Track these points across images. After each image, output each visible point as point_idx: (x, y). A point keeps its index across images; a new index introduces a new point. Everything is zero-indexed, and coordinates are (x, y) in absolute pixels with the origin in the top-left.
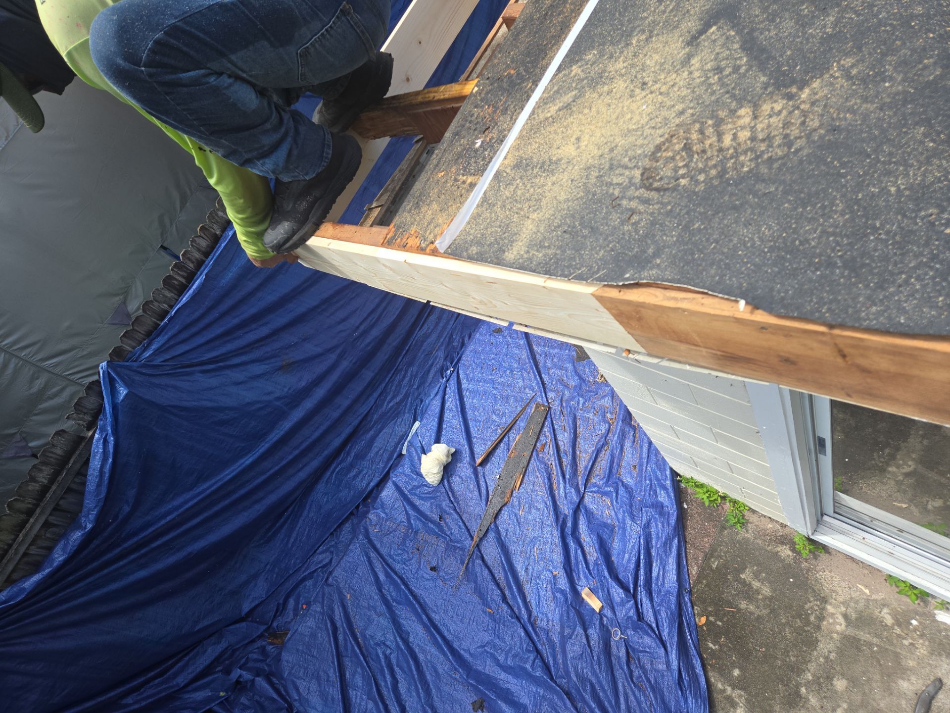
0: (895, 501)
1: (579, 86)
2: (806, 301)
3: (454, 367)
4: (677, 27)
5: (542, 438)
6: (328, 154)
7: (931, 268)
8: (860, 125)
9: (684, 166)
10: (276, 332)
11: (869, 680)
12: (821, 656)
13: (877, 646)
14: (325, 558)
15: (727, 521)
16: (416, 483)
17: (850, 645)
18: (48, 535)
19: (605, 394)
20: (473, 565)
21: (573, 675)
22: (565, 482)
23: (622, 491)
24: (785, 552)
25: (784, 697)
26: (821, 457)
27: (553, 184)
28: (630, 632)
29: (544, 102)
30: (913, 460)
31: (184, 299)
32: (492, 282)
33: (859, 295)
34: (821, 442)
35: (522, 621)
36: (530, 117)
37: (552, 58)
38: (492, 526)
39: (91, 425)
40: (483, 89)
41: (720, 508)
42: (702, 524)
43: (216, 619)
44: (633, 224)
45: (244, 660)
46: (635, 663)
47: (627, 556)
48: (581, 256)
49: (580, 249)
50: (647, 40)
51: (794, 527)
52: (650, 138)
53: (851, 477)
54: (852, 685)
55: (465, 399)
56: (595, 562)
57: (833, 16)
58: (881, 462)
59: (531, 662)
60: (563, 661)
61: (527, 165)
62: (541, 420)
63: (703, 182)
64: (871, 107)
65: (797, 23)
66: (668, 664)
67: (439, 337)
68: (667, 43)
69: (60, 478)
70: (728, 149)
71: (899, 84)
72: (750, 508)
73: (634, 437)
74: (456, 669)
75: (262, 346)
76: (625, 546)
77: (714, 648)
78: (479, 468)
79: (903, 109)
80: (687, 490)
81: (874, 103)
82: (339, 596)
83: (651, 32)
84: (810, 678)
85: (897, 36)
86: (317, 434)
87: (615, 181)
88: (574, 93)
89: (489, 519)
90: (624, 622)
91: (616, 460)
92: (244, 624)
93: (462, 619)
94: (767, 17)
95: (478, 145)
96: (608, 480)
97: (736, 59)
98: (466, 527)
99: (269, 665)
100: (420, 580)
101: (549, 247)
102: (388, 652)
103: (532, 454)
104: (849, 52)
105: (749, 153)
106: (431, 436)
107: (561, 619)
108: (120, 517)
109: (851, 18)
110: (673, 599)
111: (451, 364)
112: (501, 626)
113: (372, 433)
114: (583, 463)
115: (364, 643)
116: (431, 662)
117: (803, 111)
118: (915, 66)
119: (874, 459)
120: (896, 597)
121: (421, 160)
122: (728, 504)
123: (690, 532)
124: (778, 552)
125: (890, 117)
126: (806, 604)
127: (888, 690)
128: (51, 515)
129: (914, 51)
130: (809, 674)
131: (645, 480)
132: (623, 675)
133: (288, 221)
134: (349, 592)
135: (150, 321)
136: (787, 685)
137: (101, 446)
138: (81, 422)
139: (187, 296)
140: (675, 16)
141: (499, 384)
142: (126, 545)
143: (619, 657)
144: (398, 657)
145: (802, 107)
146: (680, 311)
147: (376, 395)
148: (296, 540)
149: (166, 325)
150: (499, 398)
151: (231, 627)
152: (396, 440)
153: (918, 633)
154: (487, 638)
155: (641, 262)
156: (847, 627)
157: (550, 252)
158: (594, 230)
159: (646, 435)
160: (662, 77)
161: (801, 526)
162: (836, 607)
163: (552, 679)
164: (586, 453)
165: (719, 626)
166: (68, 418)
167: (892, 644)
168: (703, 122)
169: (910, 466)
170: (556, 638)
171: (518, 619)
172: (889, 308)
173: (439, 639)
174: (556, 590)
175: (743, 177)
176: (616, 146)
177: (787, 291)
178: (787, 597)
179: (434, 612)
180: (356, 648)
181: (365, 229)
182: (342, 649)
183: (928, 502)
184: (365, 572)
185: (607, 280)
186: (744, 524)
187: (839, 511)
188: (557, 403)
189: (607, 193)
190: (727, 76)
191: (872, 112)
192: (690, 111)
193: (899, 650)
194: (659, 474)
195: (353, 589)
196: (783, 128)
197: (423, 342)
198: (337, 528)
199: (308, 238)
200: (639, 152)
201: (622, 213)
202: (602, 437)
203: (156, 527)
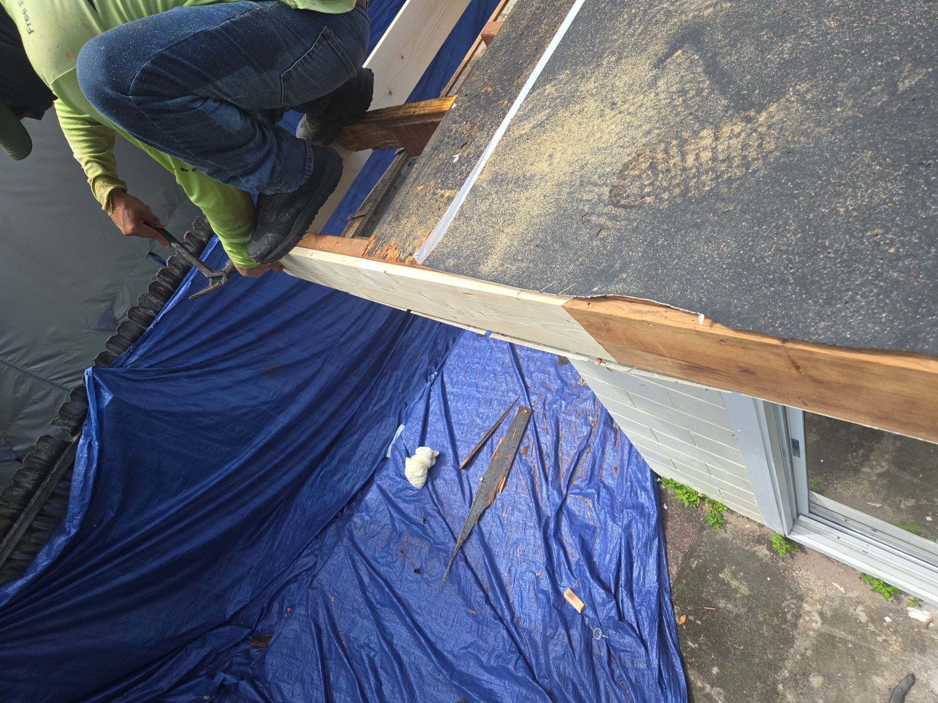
0: (869, 501)
1: (552, 105)
2: (761, 316)
3: (439, 371)
4: (644, 50)
5: (525, 441)
6: (309, 167)
7: (876, 286)
8: (813, 148)
9: (649, 184)
10: (262, 338)
11: (844, 676)
12: (798, 653)
13: (852, 642)
14: (309, 562)
15: (706, 522)
16: (400, 486)
17: (826, 642)
18: (32, 540)
19: (586, 397)
20: (457, 567)
21: (555, 675)
22: (547, 484)
23: (603, 492)
24: (763, 551)
25: (761, 694)
26: (795, 458)
27: (527, 199)
28: (611, 632)
29: (519, 119)
30: (887, 460)
31: (170, 305)
32: (468, 293)
33: (809, 310)
34: (795, 445)
35: (505, 622)
36: (505, 133)
37: (527, 77)
38: (476, 528)
39: (76, 431)
40: (461, 106)
41: (699, 509)
42: (682, 525)
43: (200, 623)
44: (601, 239)
45: (228, 663)
46: (616, 662)
47: (608, 557)
48: (552, 269)
49: (552, 263)
50: (616, 61)
51: (771, 527)
52: (618, 157)
53: (826, 478)
54: (827, 681)
55: (449, 403)
56: (578, 563)
57: (790, 43)
58: (855, 463)
59: (513, 662)
60: (545, 660)
61: (503, 180)
62: (524, 423)
63: (667, 200)
64: (824, 131)
65: (756, 49)
66: (649, 663)
67: (424, 341)
68: (635, 65)
69: (44, 484)
70: (691, 169)
71: (849, 109)
72: (729, 509)
73: (616, 439)
74: (440, 671)
75: (248, 351)
76: (607, 547)
77: (693, 646)
78: (463, 471)
79: (852, 133)
80: (667, 491)
81: (827, 127)
82: (323, 599)
83: (620, 53)
84: (787, 675)
85: (849, 63)
86: (303, 438)
87: (585, 197)
88: (547, 111)
89: (473, 521)
90: (605, 621)
91: (597, 462)
92: (228, 628)
93: (446, 621)
94: (729, 42)
95: (455, 160)
96: (590, 482)
97: (699, 82)
98: (450, 529)
99: (252, 669)
100: (404, 582)
101: (522, 261)
102: (372, 654)
103: (515, 457)
104: (804, 77)
105: (710, 173)
106: (415, 439)
107: (543, 620)
108: (104, 523)
109: (806, 45)
110: (654, 599)
111: (436, 367)
112: (485, 628)
113: (356, 436)
114: (565, 466)
115: (349, 646)
116: (414, 663)
117: (760, 133)
118: (864, 93)
119: (849, 460)
120: (870, 594)
121: (403, 172)
122: (707, 505)
123: (670, 533)
124: (756, 551)
125: (841, 141)
126: (783, 602)
127: (862, 685)
128: (35, 519)
129: (863, 78)
130: (786, 671)
131: (626, 482)
132: (605, 675)
133: (271, 232)
134: (333, 595)
135: (135, 327)
136: (765, 683)
137: (86, 451)
138: (66, 428)
139: (172, 302)
140: (643, 39)
141: (482, 387)
142: (109, 551)
143: (600, 657)
144: (382, 659)
145: (760, 129)
146: (645, 323)
147: (361, 399)
148: (280, 543)
149: (152, 331)
150: (482, 401)
151: (215, 631)
152: (381, 443)
153: (892, 630)
154: (470, 639)
155: (609, 276)
156: (822, 624)
157: (523, 265)
158: (564, 245)
159: (626, 437)
160: (631, 97)
161: (778, 527)
162: (811, 605)
163: (534, 679)
164: (568, 455)
165: (698, 625)
166: (53, 423)
167: (866, 641)
168: (668, 142)
169: (883, 467)
170: (538, 639)
171: (501, 620)
172: (837, 324)
173: (423, 641)
174: (538, 591)
175: (704, 196)
176: (586, 164)
177: (743, 307)
178: (765, 596)
179: (418, 614)
180: (340, 650)
181: (347, 240)
182: (326, 651)
183: (900, 501)
184: (349, 575)
185: (577, 293)
186: (723, 524)
187: (814, 511)
188: (540, 406)
189: (577, 209)
190: (691, 98)
191: (824, 136)
192: (656, 131)
193: (872, 647)
194: (640, 476)
195: (337, 592)
196: (742, 149)
197: (408, 346)
198: (321, 531)
199: (291, 249)
200: (608, 170)
201: (591, 229)
202: (584, 440)
203: (141, 532)
